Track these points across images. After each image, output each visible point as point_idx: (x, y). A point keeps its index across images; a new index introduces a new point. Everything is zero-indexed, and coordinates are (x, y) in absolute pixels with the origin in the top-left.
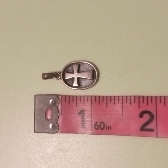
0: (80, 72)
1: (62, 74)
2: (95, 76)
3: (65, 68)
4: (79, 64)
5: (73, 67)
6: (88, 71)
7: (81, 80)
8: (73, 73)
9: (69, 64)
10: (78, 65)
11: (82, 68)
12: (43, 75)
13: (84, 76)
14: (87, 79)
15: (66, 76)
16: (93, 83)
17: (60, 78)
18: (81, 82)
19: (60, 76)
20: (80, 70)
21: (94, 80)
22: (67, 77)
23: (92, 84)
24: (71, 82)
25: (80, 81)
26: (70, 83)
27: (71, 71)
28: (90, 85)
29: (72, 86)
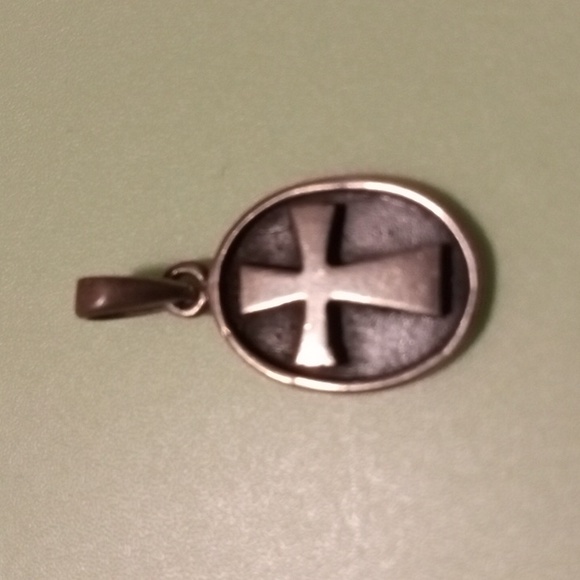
0: (346, 258)
1: (215, 278)
2: (456, 290)
3: (236, 233)
4: (340, 199)
5: (292, 228)
6: (403, 251)
7: (352, 322)
8: (294, 267)
9: (268, 204)
10: (326, 213)
11: (362, 233)
12: (87, 288)
13: (374, 292)
14: (398, 312)
15: (245, 293)
16: (445, 341)
17: (206, 309)
18: (355, 335)
19: (208, 295)
20: (347, 247)
21: (451, 318)
22: (253, 299)
23: (436, 350)
24: (279, 336)
25: (348, 329)
26: (273, 342)
27: (280, 257)
28: (423, 359)
29: (286, 365)
